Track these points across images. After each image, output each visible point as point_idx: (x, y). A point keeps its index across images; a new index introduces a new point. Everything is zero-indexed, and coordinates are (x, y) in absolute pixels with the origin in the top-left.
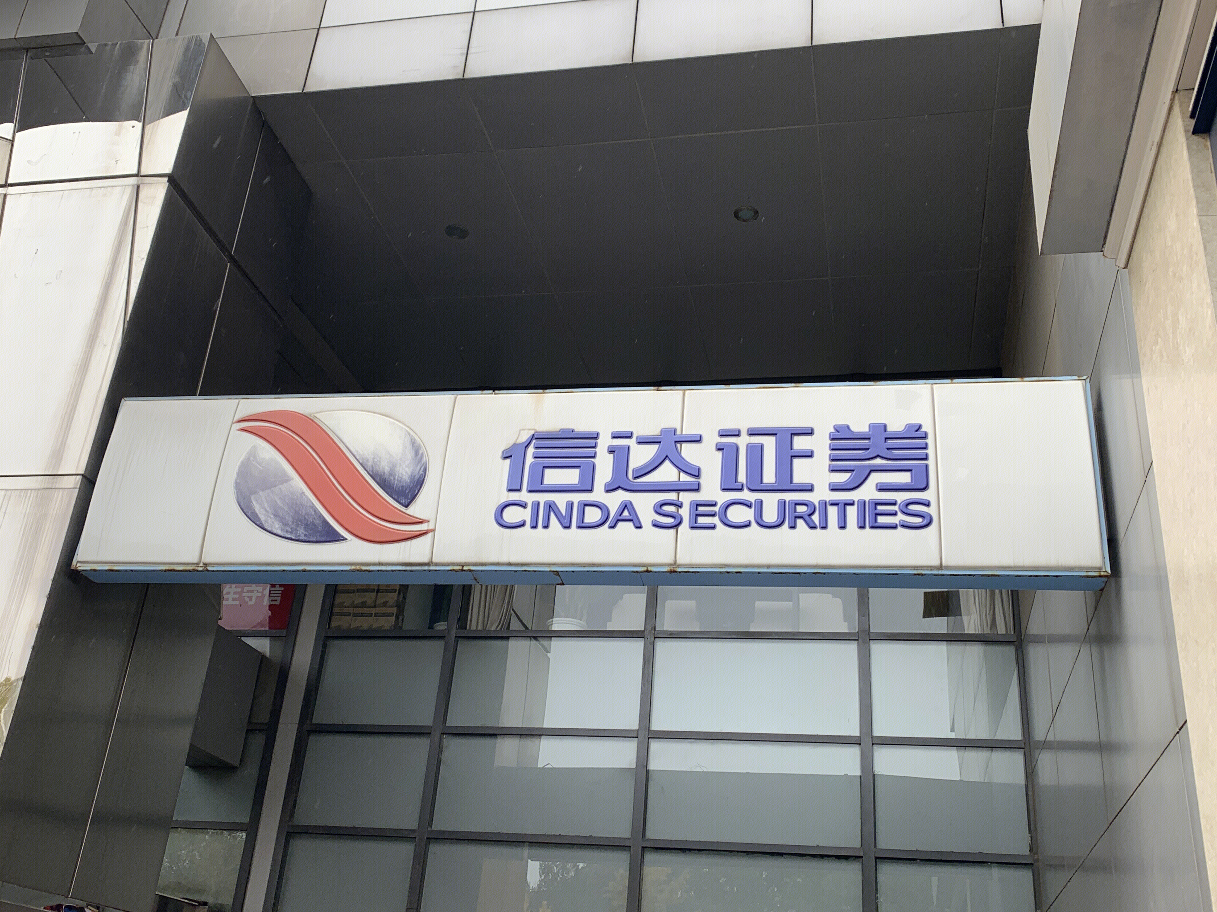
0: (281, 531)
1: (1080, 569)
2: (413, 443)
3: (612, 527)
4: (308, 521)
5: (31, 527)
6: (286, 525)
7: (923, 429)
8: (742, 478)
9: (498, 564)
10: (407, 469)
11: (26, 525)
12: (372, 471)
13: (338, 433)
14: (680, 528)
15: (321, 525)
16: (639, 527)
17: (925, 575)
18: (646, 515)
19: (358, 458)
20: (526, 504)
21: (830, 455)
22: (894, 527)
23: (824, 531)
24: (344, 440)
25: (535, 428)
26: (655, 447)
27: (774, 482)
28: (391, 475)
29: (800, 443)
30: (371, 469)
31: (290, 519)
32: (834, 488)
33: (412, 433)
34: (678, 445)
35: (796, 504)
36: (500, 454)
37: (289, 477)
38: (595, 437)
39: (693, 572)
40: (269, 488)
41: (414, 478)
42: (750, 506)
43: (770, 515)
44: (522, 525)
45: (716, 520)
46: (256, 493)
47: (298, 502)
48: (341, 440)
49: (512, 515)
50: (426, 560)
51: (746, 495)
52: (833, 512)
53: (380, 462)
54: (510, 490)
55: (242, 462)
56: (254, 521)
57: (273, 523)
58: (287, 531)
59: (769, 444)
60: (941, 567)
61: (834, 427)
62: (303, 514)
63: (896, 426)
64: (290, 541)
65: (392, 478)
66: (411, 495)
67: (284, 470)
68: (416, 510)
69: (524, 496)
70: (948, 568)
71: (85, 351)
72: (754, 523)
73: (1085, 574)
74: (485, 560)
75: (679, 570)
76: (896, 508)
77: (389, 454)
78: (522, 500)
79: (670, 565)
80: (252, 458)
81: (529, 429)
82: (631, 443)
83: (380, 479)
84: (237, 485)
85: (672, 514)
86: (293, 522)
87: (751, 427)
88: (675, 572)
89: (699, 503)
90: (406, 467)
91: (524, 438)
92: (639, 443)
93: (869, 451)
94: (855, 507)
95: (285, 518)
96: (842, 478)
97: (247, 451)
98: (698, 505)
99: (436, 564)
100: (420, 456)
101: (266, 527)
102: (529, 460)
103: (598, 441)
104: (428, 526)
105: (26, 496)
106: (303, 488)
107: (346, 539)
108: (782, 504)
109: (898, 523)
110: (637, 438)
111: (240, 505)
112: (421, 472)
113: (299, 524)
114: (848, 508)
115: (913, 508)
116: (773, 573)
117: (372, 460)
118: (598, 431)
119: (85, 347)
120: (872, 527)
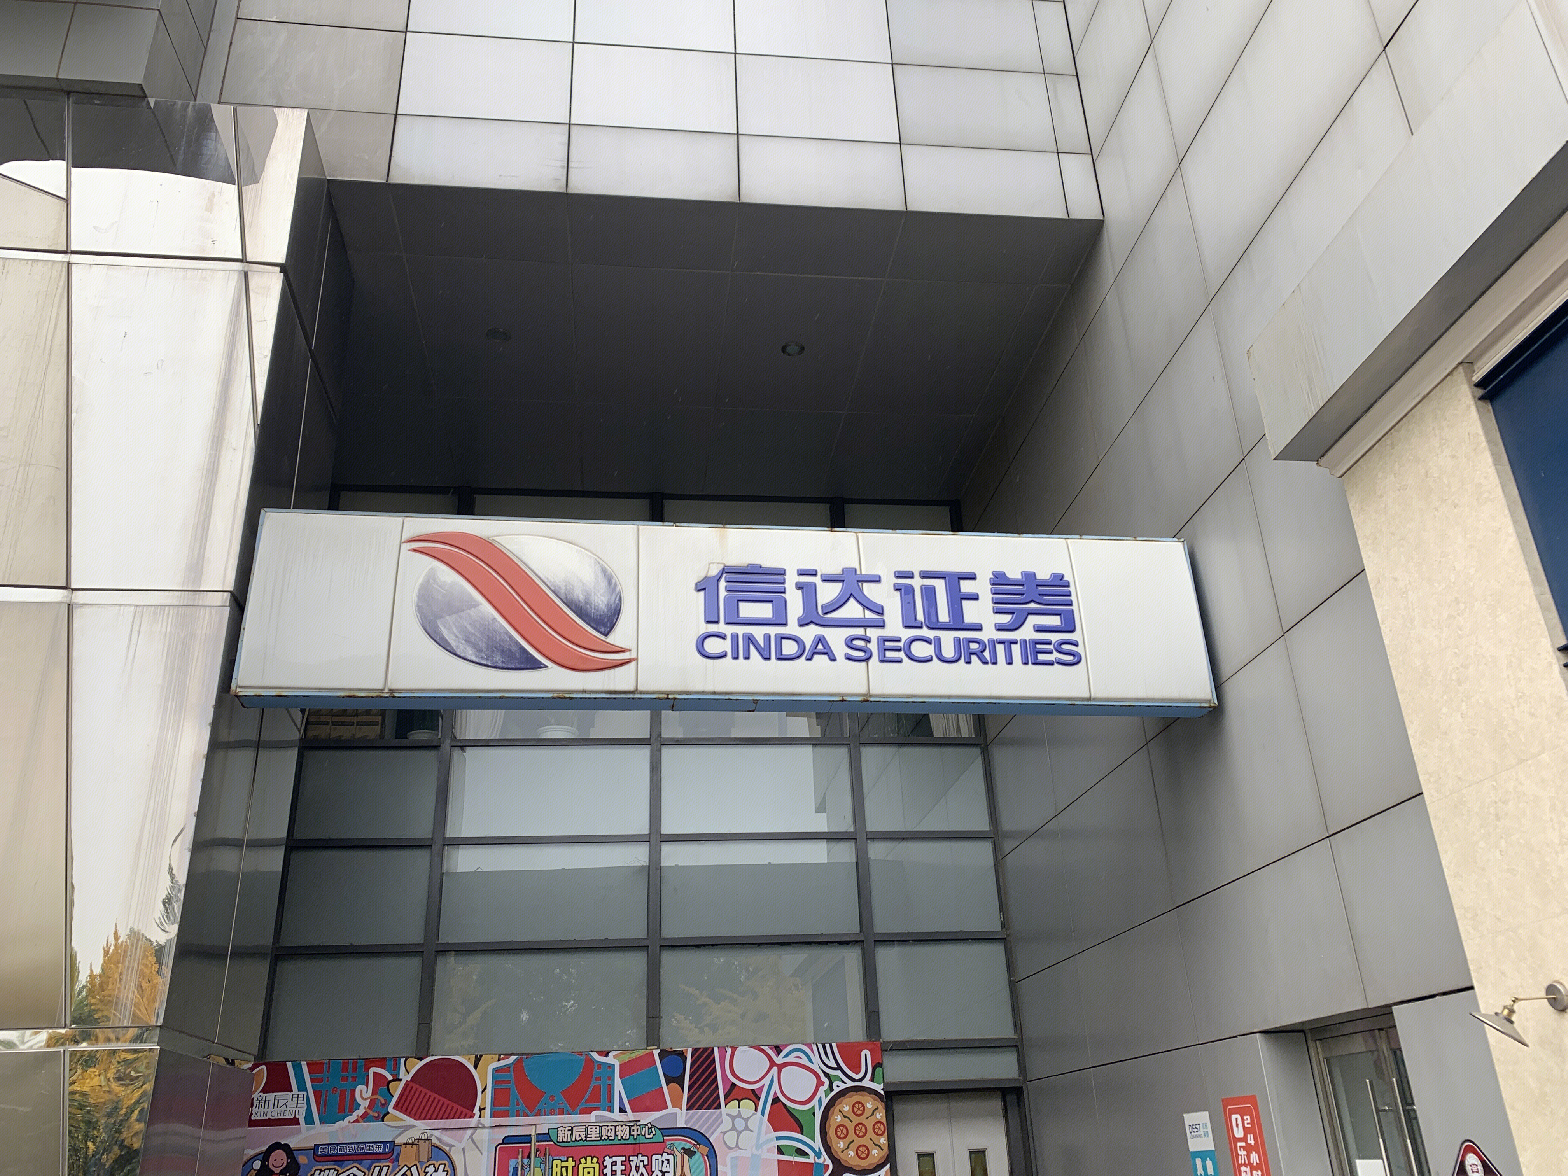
0: (476, 657)
1: (1195, 701)
2: (604, 572)
3: (809, 659)
4: (504, 647)
5: (176, 648)
6: (480, 651)
7: (1066, 578)
8: (920, 616)
9: (703, 693)
10: (602, 598)
11: (169, 646)
12: (567, 598)
13: (524, 558)
14: (871, 662)
15: (519, 651)
16: (834, 660)
17: (1077, 705)
18: (839, 649)
19: (549, 585)
20: (725, 636)
21: (993, 598)
22: (1051, 664)
23: (994, 666)
24: (530, 566)
25: (724, 562)
26: (839, 586)
27: (948, 621)
28: (586, 603)
29: (966, 587)
30: (565, 597)
31: (484, 644)
32: (1000, 628)
33: (602, 562)
34: (860, 584)
35: (970, 642)
36: (693, 586)
37: (476, 602)
38: (782, 573)
39: (883, 702)
40: (457, 613)
41: (611, 608)
42: (930, 642)
43: (949, 651)
44: (723, 656)
45: (901, 655)
46: (441, 617)
47: (491, 629)
48: (526, 565)
49: (713, 646)
50: (631, 688)
51: (925, 632)
52: (1000, 649)
53: (573, 590)
54: (708, 622)
55: (422, 585)
56: (444, 646)
57: (466, 649)
58: (482, 658)
59: (940, 585)
60: (1090, 699)
61: (993, 574)
62: (498, 640)
63: (1043, 575)
64: (486, 668)
65: (588, 607)
66: (610, 623)
67: (470, 594)
68: (616, 638)
69: (722, 628)
70: (1095, 699)
71: (210, 454)
72: (935, 658)
73: (1199, 705)
74: (690, 688)
75: (872, 699)
76: (1051, 647)
77: (581, 581)
78: (720, 631)
79: (864, 695)
80: (432, 581)
81: (718, 563)
82: (817, 580)
83: (576, 607)
84: (420, 609)
85: (862, 648)
86: (487, 649)
87: (923, 570)
88: (868, 701)
89: (885, 638)
90: (601, 595)
91: (714, 571)
92: (824, 581)
93: (1024, 596)
94: (1019, 644)
95: (479, 644)
96: (1006, 619)
97: (425, 573)
98: (885, 641)
99: (641, 693)
100: (613, 584)
101: (458, 653)
102: (723, 593)
103: (785, 577)
104: (630, 654)
105: (164, 613)
106: (494, 614)
107: (547, 667)
108: (957, 641)
109: (1054, 660)
110: (821, 576)
111: (425, 630)
112: (617, 602)
113: (494, 651)
114: (1013, 646)
115: (1065, 647)
116: (952, 703)
117: (564, 588)
118: (785, 568)
119: (209, 450)
120: (1034, 664)
